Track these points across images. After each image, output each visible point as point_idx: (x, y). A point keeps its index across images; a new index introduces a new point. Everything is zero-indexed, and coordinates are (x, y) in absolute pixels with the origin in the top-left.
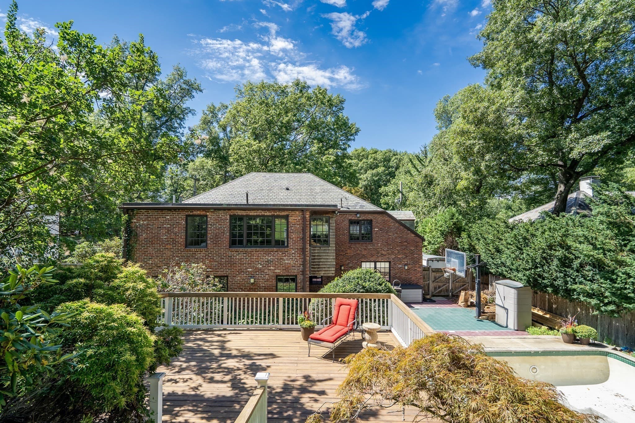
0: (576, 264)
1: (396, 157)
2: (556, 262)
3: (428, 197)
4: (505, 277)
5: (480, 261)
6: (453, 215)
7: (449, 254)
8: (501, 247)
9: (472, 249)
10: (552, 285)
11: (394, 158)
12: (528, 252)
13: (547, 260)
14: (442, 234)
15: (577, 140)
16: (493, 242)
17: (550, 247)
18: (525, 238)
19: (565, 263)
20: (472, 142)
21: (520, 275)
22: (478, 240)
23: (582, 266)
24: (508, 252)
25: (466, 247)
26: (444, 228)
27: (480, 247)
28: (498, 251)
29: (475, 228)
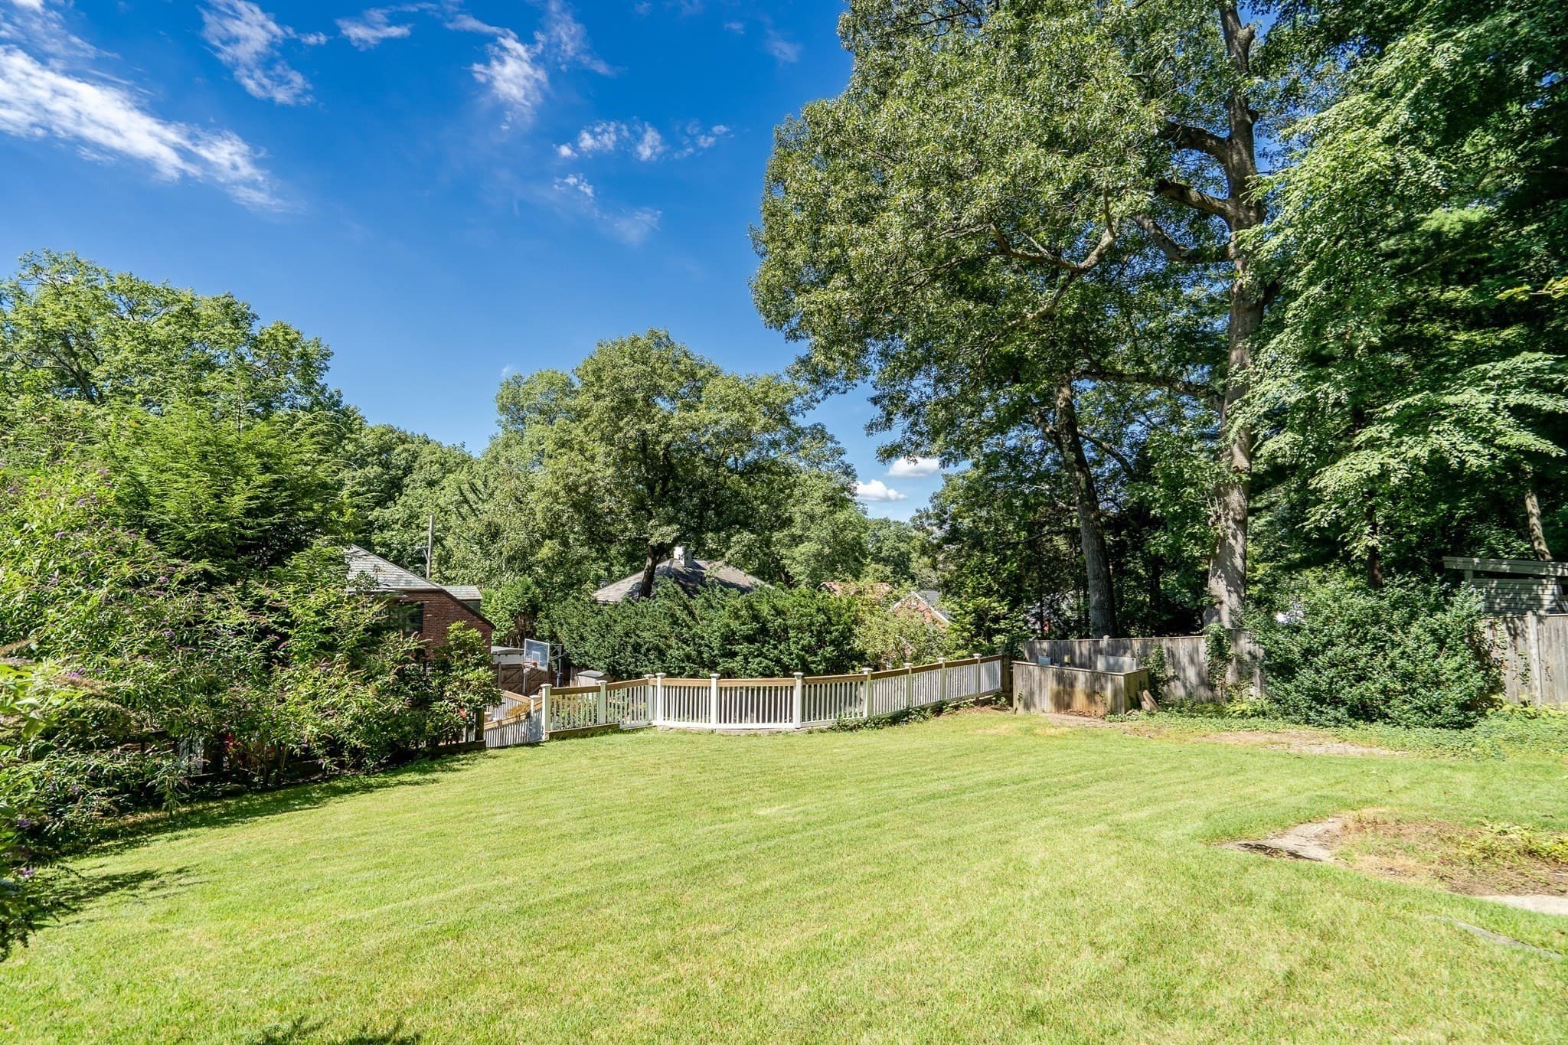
0: (643, 650)
1: (406, 446)
2: (630, 649)
3: (487, 554)
4: (587, 668)
5: (563, 651)
6: (528, 588)
7: (530, 645)
8: (585, 634)
9: (553, 637)
10: (627, 671)
11: (400, 448)
12: (609, 638)
13: (624, 646)
14: (512, 615)
15: (655, 527)
16: (577, 628)
17: (627, 634)
18: (607, 625)
19: (637, 648)
20: (560, 507)
21: (601, 664)
22: (561, 625)
23: (648, 650)
24: (592, 639)
25: (547, 634)
26: (516, 606)
27: (563, 634)
28: (582, 638)
29: (557, 611)
